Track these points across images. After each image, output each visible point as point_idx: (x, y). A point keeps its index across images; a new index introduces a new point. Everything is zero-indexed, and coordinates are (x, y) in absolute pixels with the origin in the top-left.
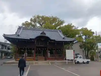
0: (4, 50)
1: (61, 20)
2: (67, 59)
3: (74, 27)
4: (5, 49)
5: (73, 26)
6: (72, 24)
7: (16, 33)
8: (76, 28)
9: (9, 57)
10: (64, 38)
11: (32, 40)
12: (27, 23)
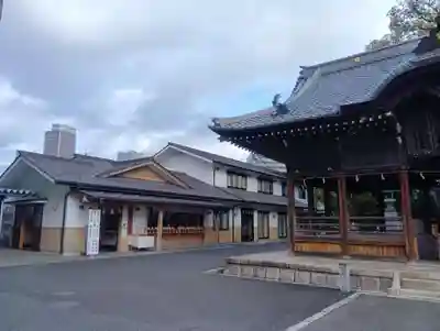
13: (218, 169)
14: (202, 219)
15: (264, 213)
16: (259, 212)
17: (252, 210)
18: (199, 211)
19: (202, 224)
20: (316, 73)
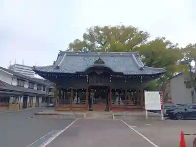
0: (42, 92)
1: (142, 32)
2: (146, 109)
3: (170, 45)
4: (44, 90)
5: (168, 43)
6: (164, 38)
7: (54, 64)
8: (174, 46)
9: (51, 105)
10: (141, 69)
11: (81, 75)
12: (78, 42)
13: (14, 78)
14: (8, 99)
15: (32, 97)
16: (30, 96)
17: (27, 95)
18: (8, 96)
19: (8, 101)
20: (65, 54)
